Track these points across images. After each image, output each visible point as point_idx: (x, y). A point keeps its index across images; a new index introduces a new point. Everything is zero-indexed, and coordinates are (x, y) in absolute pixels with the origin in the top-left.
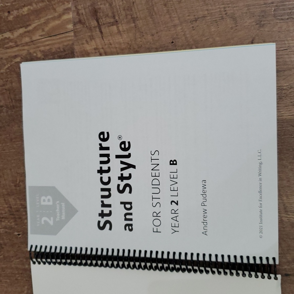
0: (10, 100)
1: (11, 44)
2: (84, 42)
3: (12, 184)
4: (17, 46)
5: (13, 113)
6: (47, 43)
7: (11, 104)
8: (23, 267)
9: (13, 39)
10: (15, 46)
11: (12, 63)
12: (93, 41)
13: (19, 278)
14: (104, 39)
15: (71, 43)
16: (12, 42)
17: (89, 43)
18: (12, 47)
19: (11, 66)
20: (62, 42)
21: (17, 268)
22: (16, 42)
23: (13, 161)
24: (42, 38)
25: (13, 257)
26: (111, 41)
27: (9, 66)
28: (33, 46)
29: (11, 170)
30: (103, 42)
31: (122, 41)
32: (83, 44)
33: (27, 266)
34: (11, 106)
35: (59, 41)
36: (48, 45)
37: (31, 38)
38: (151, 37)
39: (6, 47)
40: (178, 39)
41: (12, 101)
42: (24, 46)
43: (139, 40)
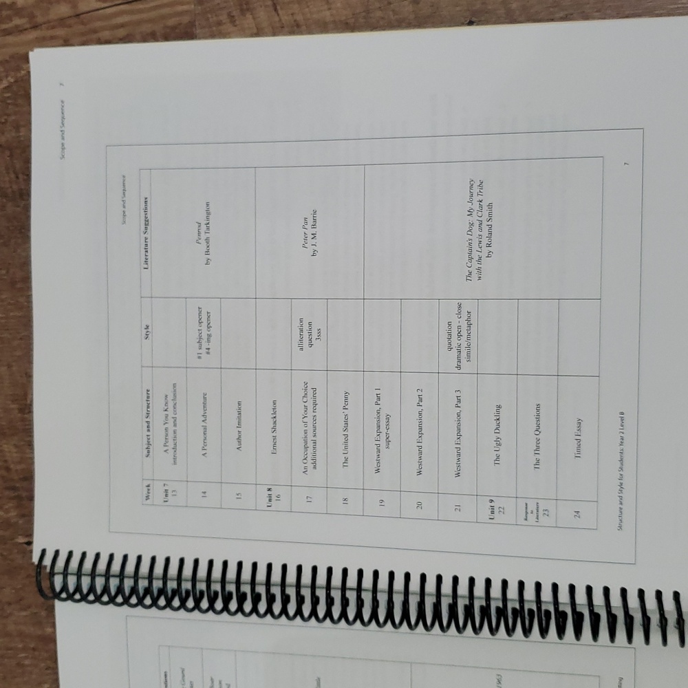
0: (13, 176)
1: (17, 21)
2: (224, 18)
3: (13, 406)
4: (35, 27)
5: (18, 209)
6: (120, 20)
7: (15, 187)
8: (39, 633)
9: (22, 9)
10: (28, 26)
11: (19, 75)
12: (249, 16)
13: (27, 662)
14: (280, 12)
15: (186, 19)
16: (21, 17)
17: (237, 22)
18: (20, 30)
19: (16, 82)
20: (163, 17)
21: (21, 635)
22: (32, 16)
23: (16, 343)
24: (106, 5)
25: (10, 604)
26: (299, 18)
27: (12, 80)
28: (81, 28)
29: (9, 366)
30: (277, 19)
31: (328, 19)
32: (220, 23)
33: (49, 630)
34: (13, 192)
35: (153, 14)
36: (122, 26)
37: (75, 6)
38: (411, 8)
39: (5, 30)
40: (486, 12)
41: (17, 177)
42: (53, 28)
43: (379, 14)
